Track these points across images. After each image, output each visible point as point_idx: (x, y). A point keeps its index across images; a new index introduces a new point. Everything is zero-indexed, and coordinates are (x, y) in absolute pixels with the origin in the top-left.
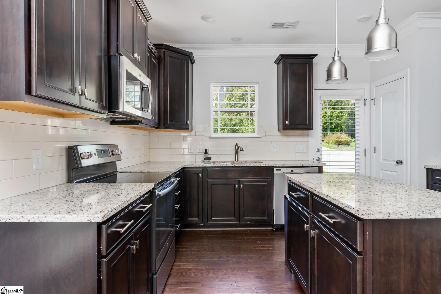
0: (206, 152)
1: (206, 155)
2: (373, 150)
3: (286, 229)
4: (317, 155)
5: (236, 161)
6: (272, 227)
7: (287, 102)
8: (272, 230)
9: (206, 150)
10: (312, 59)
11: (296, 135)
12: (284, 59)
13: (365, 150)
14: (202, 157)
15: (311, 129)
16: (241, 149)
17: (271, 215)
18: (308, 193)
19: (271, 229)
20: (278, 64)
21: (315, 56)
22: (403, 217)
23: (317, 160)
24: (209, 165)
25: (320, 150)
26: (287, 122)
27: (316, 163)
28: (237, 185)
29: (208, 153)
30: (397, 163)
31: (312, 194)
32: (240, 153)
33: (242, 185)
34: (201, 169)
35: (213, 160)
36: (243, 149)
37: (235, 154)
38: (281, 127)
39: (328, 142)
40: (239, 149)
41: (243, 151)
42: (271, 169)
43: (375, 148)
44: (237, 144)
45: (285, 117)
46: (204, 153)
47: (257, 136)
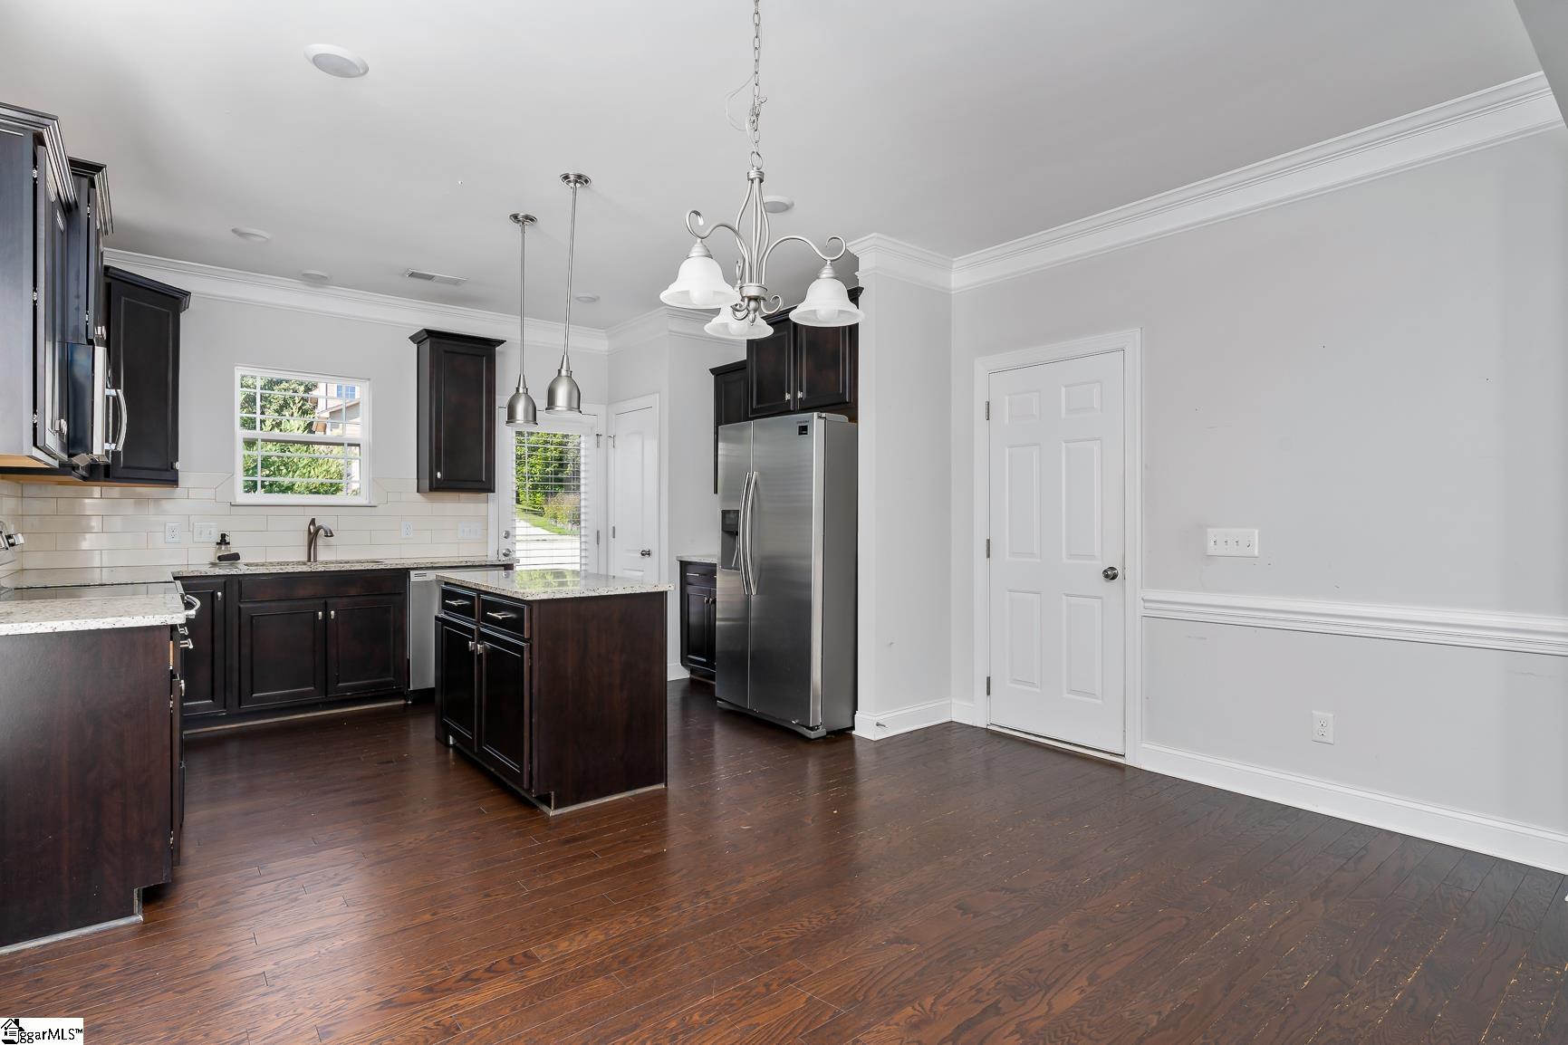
0: (223, 541)
1: (223, 547)
2: (611, 532)
3: (437, 698)
4: (505, 544)
5: (309, 560)
6: (405, 700)
7: (438, 430)
8: (406, 705)
9: (223, 536)
10: (495, 346)
11: (459, 501)
12: (434, 339)
13: (598, 532)
14: (211, 553)
15: (492, 490)
16: (326, 532)
17: (403, 670)
18: (474, 594)
19: (402, 702)
20: (418, 343)
21: (502, 342)
22: (568, 596)
23: (505, 555)
24: (234, 572)
25: (511, 533)
26: (439, 475)
27: (504, 560)
28: (320, 613)
29: (229, 543)
30: (643, 555)
31: (480, 592)
32: (321, 540)
33: (333, 612)
34: (223, 580)
35: (243, 560)
36: (331, 533)
37: (306, 544)
38: (426, 483)
39: (555, 517)
40: (322, 532)
41: (332, 536)
42: (401, 575)
43: (614, 528)
44: (313, 522)
45: (435, 464)
46: (218, 544)
47: (365, 502)
